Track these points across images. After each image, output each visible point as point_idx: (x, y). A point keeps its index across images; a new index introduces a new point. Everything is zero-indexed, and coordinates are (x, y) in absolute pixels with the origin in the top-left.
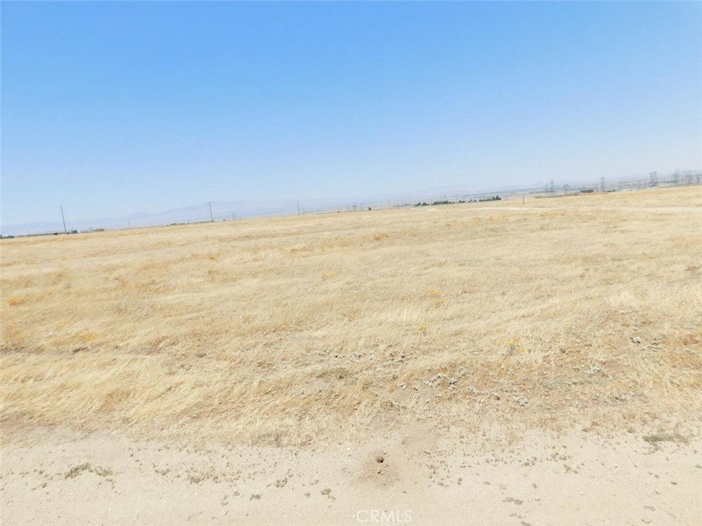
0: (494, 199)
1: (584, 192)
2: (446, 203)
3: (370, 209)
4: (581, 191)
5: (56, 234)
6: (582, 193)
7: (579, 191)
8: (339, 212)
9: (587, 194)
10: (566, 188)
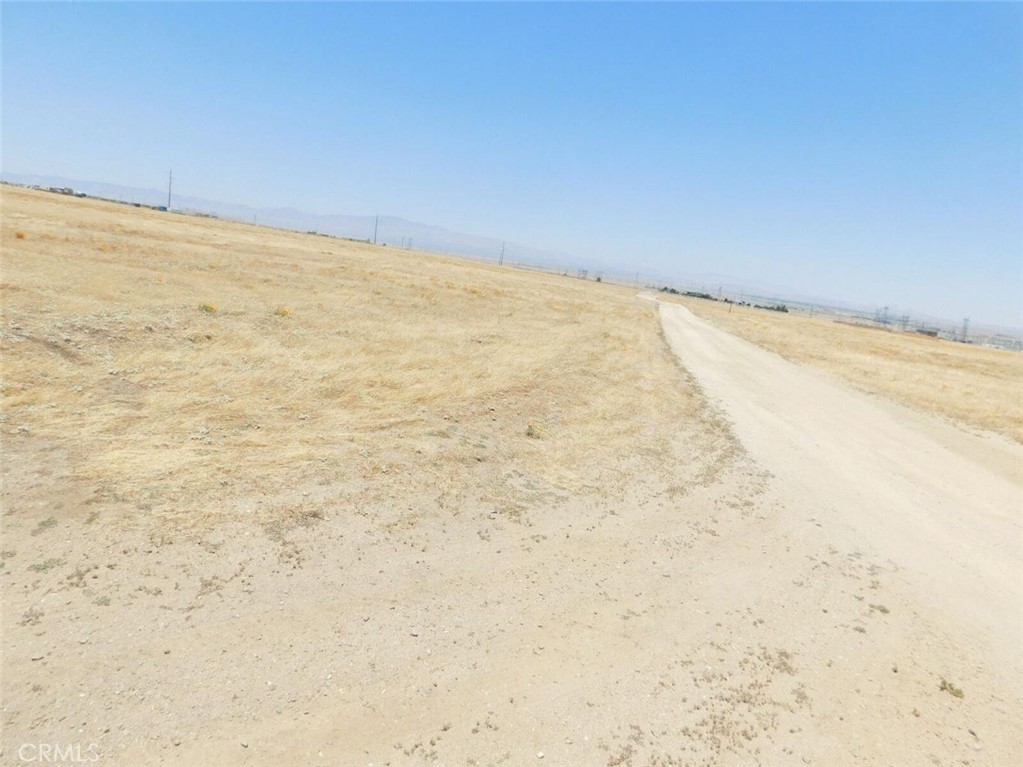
0: (778, 309)
1: (922, 332)
2: (706, 297)
3: (599, 280)
4: (918, 331)
5: (138, 205)
6: (918, 334)
7: (915, 329)
8: (565, 275)
9: (925, 336)
10: (904, 321)
